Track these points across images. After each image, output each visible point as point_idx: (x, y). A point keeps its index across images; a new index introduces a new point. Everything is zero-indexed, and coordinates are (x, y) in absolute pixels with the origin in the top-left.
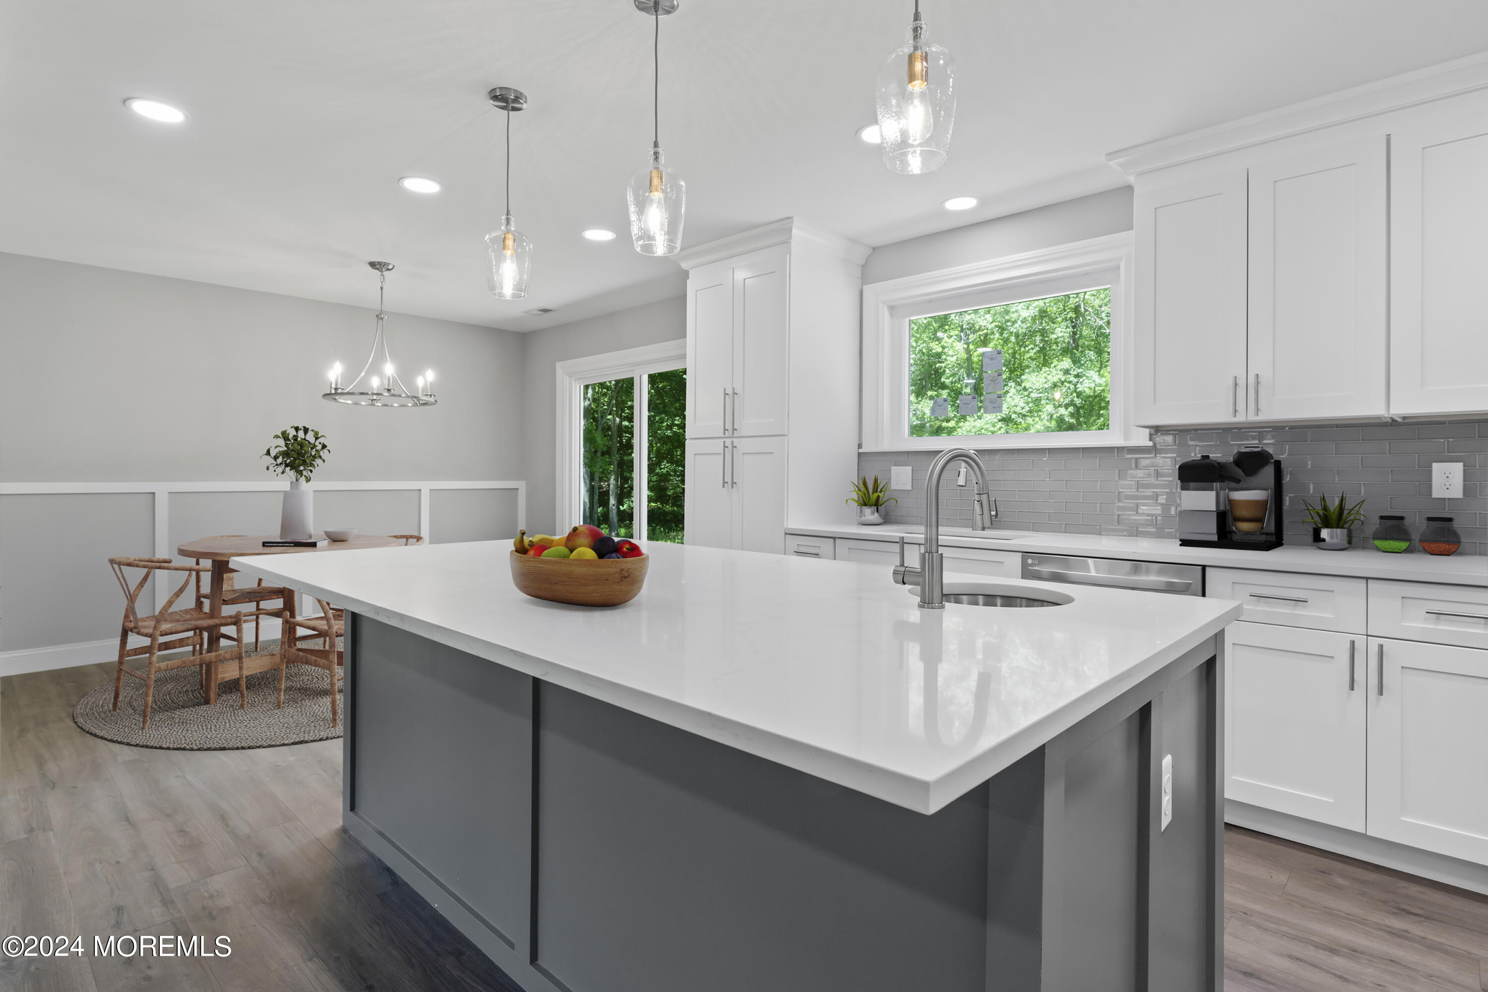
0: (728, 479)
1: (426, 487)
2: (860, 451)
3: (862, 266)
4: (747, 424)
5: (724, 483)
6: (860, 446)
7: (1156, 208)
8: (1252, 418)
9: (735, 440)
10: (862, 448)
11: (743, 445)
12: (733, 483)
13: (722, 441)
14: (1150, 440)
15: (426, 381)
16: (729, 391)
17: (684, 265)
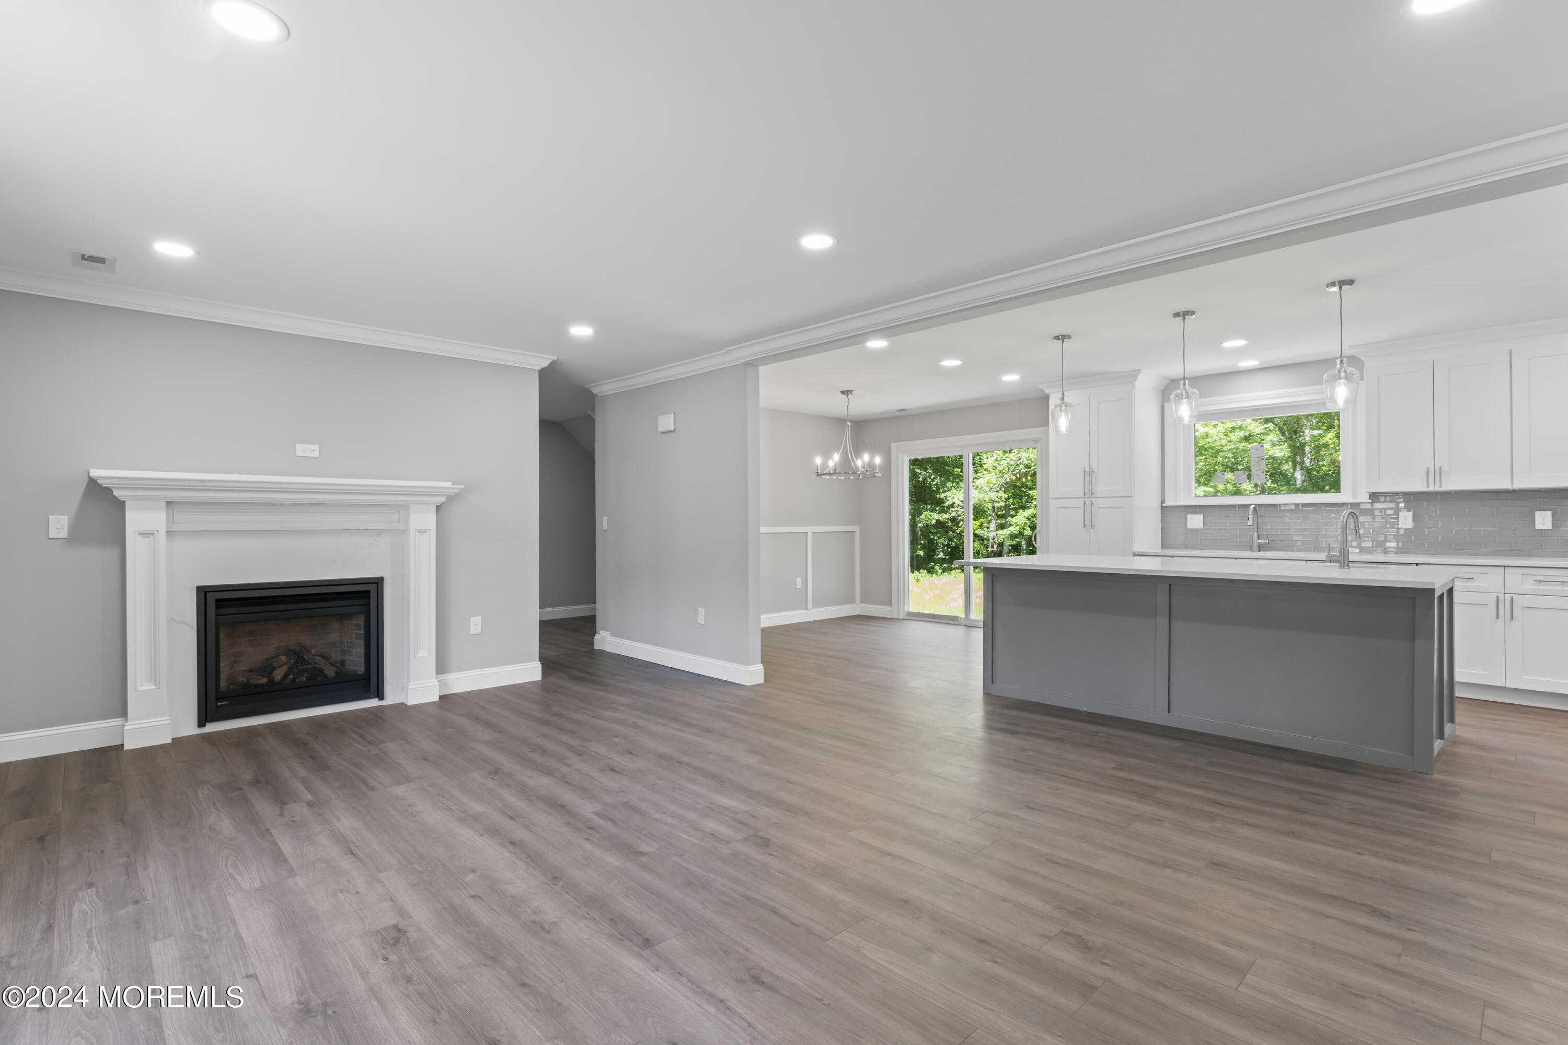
0: (1088, 523)
1: (810, 530)
2: (1163, 505)
3: (1163, 391)
4: (1100, 490)
5: (1085, 525)
6: (1163, 502)
7: (1378, 377)
8: (1437, 489)
9: (1093, 500)
10: (1164, 503)
11: (1098, 503)
12: (1092, 526)
13: (1083, 500)
14: (1370, 499)
15: (864, 462)
16: (1087, 470)
17: (1047, 391)
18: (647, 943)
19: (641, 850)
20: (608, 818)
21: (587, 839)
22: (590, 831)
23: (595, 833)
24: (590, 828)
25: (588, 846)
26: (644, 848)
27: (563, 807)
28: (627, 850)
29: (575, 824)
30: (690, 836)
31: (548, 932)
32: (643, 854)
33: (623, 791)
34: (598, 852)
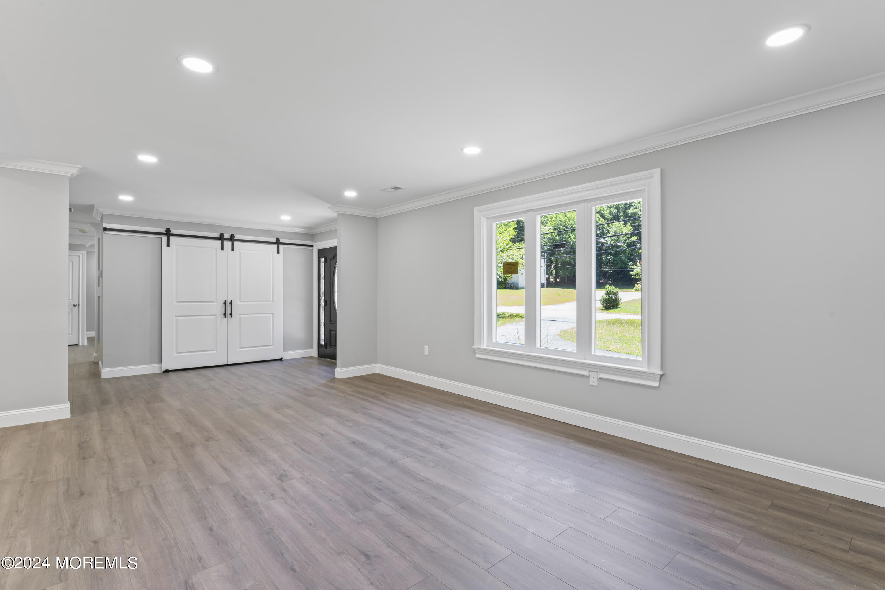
18: (353, 443)
19: (351, 475)
20: (369, 497)
21: (380, 482)
22: (380, 487)
23: (376, 485)
24: (380, 489)
25: (379, 478)
26: (349, 476)
27: (403, 508)
28: (358, 475)
29: (390, 493)
30: (321, 482)
31: (389, 446)
32: (350, 473)
33: (359, 523)
34: (374, 474)
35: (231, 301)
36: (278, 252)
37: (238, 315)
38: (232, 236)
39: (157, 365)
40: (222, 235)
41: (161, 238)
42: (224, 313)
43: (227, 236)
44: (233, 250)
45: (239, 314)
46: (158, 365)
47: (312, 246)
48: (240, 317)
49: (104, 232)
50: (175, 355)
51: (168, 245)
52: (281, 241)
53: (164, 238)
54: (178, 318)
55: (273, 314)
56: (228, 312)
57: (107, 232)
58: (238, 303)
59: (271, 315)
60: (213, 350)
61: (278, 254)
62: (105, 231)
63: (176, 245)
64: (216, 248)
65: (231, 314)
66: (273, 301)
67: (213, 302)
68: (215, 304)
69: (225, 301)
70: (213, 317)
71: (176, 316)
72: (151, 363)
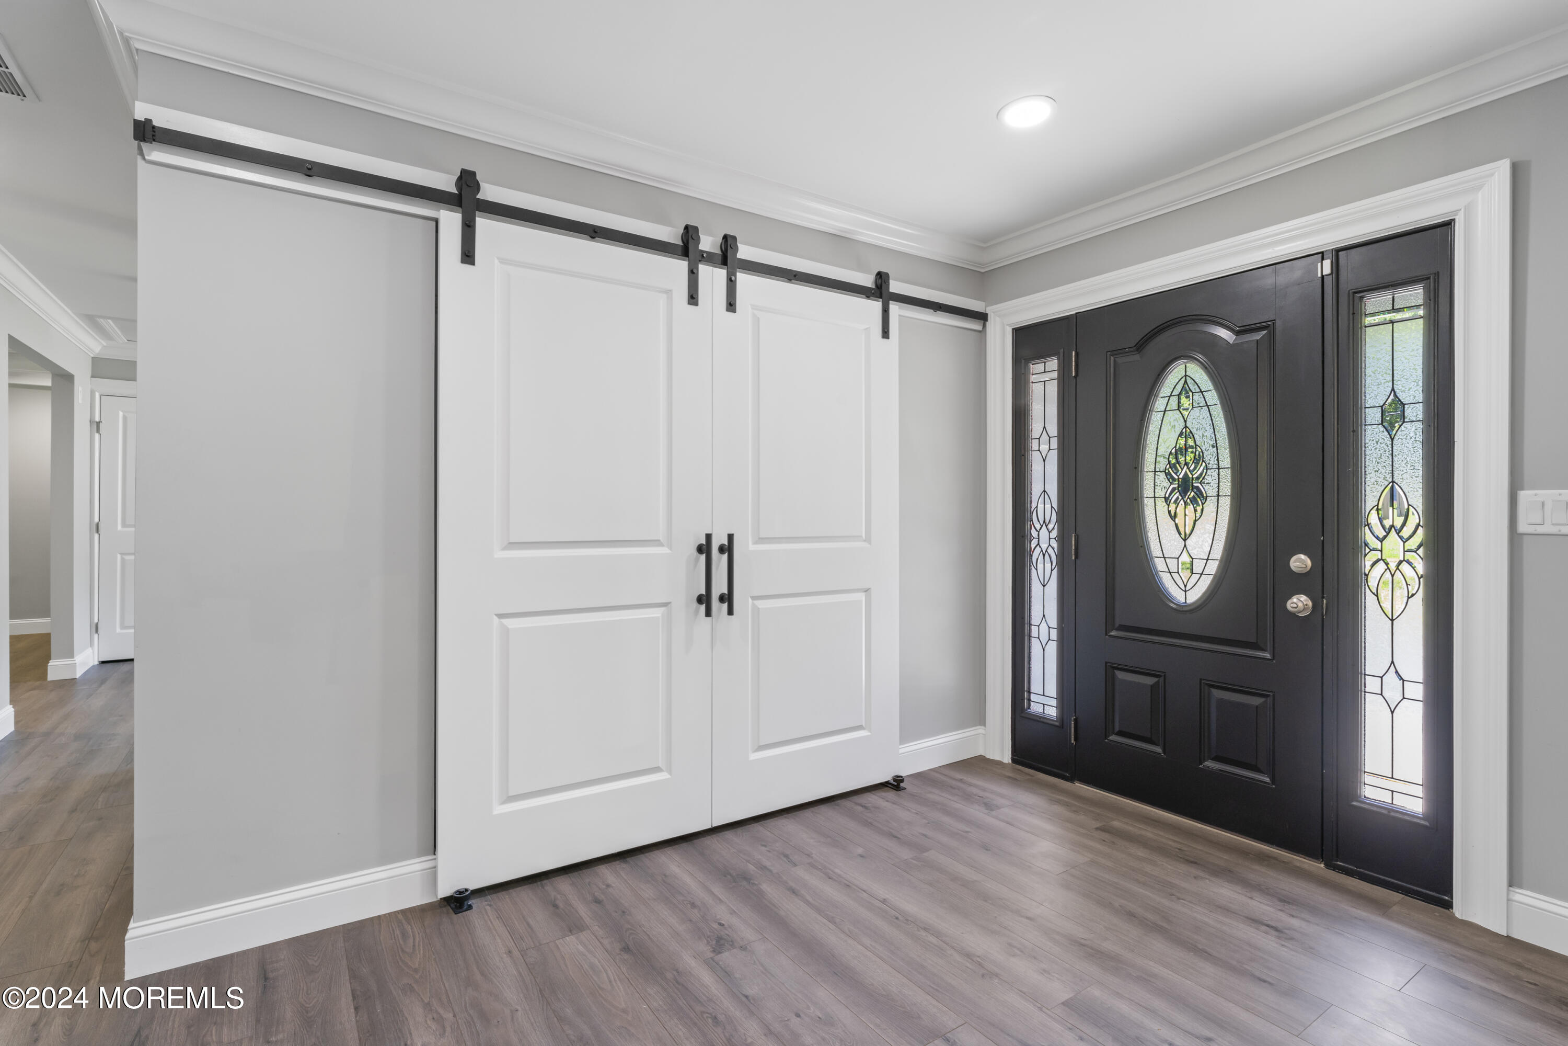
35: (730, 537)
36: (886, 334)
37: (750, 600)
38: (728, 243)
39: (416, 866)
40: (690, 234)
41: (437, 221)
42: (703, 591)
43: (708, 243)
44: (731, 306)
45: (754, 598)
46: (418, 867)
47: (982, 317)
48: (756, 610)
49: (141, 154)
50: (500, 809)
51: (468, 256)
52: (895, 287)
53: (450, 220)
54: (510, 623)
55: (867, 591)
56: (720, 587)
57: (158, 154)
58: (752, 547)
59: (862, 597)
60: (657, 770)
61: (885, 340)
62: (145, 146)
63: (503, 261)
64: (668, 292)
65: (727, 598)
66: (868, 540)
67: (657, 543)
68: (664, 550)
69: (709, 537)
70: (657, 613)
71: (500, 616)
72: (386, 858)
